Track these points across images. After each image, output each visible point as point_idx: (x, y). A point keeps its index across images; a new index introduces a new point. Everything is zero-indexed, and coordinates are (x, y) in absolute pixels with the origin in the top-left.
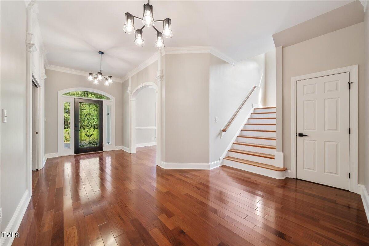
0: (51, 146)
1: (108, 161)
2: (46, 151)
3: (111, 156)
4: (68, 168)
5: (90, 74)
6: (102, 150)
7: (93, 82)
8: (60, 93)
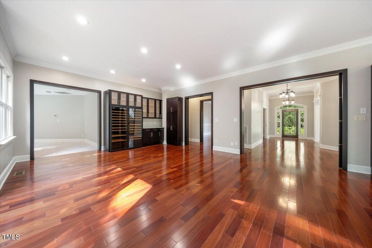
0: (272, 132)
1: (302, 145)
2: (270, 134)
3: (304, 142)
4: (279, 143)
5: (283, 101)
6: (298, 138)
7: (285, 103)
8: (276, 109)
